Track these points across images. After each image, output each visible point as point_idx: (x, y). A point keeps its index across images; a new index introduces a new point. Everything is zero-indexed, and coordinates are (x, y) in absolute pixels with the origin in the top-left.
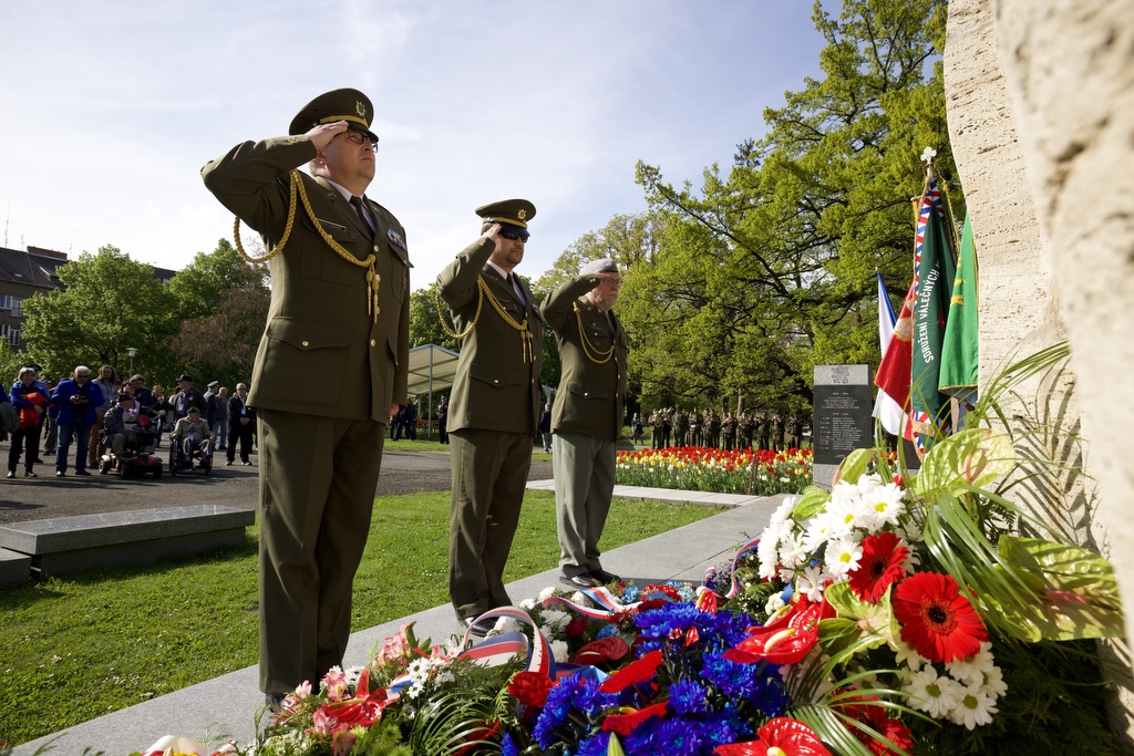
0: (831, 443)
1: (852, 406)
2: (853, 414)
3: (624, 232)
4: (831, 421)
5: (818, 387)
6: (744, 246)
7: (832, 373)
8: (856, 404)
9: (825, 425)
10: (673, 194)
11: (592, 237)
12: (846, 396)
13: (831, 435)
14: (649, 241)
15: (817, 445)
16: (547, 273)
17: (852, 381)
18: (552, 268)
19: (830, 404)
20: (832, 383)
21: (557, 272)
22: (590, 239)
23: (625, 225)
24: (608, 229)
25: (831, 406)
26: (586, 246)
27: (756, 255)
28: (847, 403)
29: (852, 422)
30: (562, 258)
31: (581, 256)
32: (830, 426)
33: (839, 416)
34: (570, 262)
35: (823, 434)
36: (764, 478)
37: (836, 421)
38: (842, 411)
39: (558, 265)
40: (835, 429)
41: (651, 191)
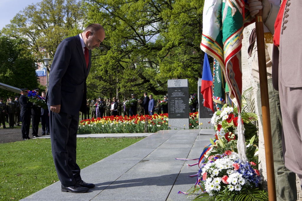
0: (175, 110)
1: (182, 95)
2: (182, 98)
3: (51, 5)
4: (174, 101)
5: (170, 88)
6: (127, 23)
7: (174, 83)
8: (184, 94)
9: (172, 103)
11: (33, 7)
12: (180, 91)
13: (175, 107)
14: (65, 10)
15: (170, 111)
16: (7, 26)
17: (182, 86)
18: (10, 23)
19: (174, 95)
20: (175, 87)
21: (13, 26)
22: (32, 8)
24: (42, 3)
25: (174, 96)
26: (30, 12)
27: (131, 27)
28: (180, 94)
29: (182, 101)
30: (15, 18)
31: (27, 17)
32: (174, 103)
33: (177, 99)
34: (20, 20)
35: (172, 107)
36: (151, 126)
37: (176, 101)
38: (178, 97)
39: (13, 21)
40: (176, 104)
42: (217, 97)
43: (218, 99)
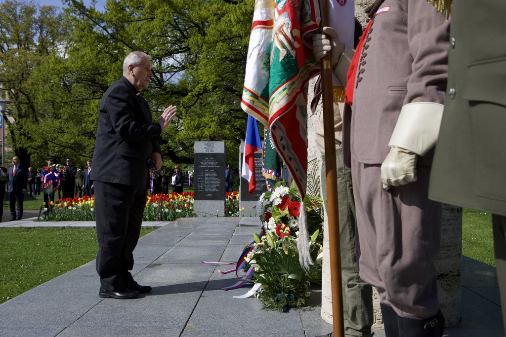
0: (204, 187)
1: (216, 166)
2: (216, 170)
3: (14, 15)
4: (204, 174)
5: (197, 154)
7: (204, 146)
8: (218, 164)
9: (201, 177)
10: (84, 8)
12: (212, 160)
13: (204, 183)
14: (37, 26)
15: (196, 189)
19: (204, 164)
20: (205, 152)
23: (14, 9)
25: (204, 166)
28: (212, 163)
29: (216, 175)
32: (204, 177)
33: (208, 172)
35: (200, 183)
36: (166, 210)
37: (207, 174)
38: (210, 168)
40: (206, 179)
41: (67, 3)
42: (270, 171)
43: (271, 173)
